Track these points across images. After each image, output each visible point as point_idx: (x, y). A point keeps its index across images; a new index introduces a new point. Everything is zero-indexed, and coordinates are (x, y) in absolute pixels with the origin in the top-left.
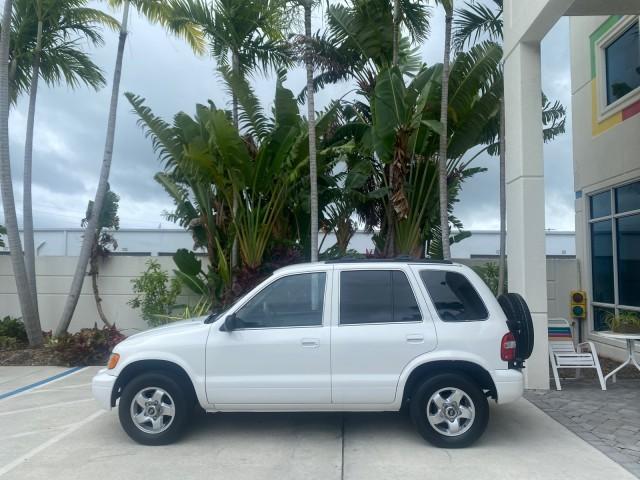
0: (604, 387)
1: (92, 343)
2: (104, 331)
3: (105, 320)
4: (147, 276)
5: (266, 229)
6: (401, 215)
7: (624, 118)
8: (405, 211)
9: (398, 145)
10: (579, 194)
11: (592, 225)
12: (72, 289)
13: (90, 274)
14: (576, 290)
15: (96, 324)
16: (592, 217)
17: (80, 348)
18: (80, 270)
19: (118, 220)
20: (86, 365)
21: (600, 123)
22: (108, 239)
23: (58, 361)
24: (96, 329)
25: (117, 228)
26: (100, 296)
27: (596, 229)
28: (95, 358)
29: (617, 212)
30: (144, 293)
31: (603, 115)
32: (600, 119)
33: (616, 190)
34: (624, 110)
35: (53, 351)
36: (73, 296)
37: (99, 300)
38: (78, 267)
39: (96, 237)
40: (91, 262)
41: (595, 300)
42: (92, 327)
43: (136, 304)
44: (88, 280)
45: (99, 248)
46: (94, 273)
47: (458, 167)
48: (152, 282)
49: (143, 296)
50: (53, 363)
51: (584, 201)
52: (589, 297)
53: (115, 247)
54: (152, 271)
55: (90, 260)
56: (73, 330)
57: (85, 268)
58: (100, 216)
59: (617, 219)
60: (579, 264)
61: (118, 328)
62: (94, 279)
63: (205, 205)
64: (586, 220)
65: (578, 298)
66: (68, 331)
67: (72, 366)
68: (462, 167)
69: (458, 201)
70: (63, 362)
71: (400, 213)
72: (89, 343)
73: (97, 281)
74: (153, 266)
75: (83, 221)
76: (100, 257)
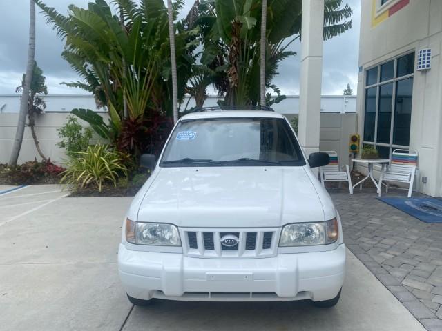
0: (351, 192)
1: (32, 170)
2: (43, 163)
3: (42, 156)
4: (68, 127)
5: (145, 93)
6: (233, 84)
7: (390, 15)
8: (236, 80)
9: (234, 34)
10: (361, 68)
11: (367, 90)
12: (17, 135)
13: (29, 125)
14: (354, 134)
15: (36, 159)
16: (367, 85)
17: (24, 174)
18: (21, 123)
19: (46, 88)
20: (28, 184)
21: (376, 18)
22: (39, 101)
23: (10, 181)
24: (36, 161)
25: (46, 94)
26: (38, 140)
27: (369, 94)
28: (35, 180)
29: (380, 81)
30: (66, 138)
31: (378, 12)
32: (376, 15)
33: (381, 66)
34: (390, 9)
35: (7, 176)
36: (18, 140)
37: (37, 143)
38: (20, 120)
39: (31, 99)
40: (29, 117)
41: (364, 140)
42: (33, 160)
43: (63, 145)
44: (28, 130)
45: (34, 107)
46: (32, 125)
47: (279, 50)
48: (71, 130)
49: (66, 140)
50: (7, 183)
51: (363, 74)
52: (361, 138)
53: (45, 107)
54: (71, 123)
55: (27, 116)
56: (20, 162)
57: (24, 122)
58: (31, 84)
59: (380, 86)
60: (357, 117)
61: (52, 161)
62: (32, 129)
63: (103, 77)
64: (363, 87)
65: (354, 139)
66: (18, 163)
67: (19, 184)
68: (282, 50)
69: (278, 74)
70: (13, 182)
71: (232, 82)
72: (30, 170)
73: (35, 130)
74: (72, 120)
75: (18, 88)
76: (35, 113)
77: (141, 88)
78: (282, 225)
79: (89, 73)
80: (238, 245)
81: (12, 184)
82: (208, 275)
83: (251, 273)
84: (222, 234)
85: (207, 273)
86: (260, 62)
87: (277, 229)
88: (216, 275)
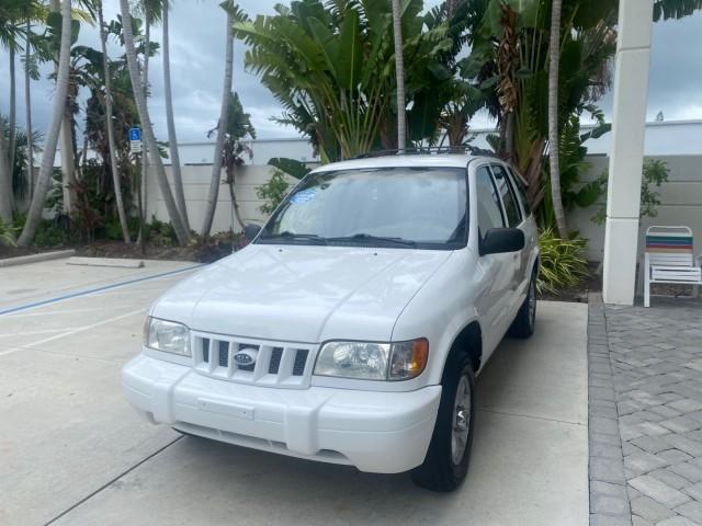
2: (240, 234)
3: (241, 224)
4: (273, 184)
6: (506, 108)
8: (512, 101)
12: (209, 196)
13: (226, 182)
15: (231, 228)
18: (215, 179)
22: (241, 148)
24: (231, 232)
25: (254, 137)
26: (238, 203)
30: (270, 199)
36: (210, 203)
37: (236, 206)
38: (214, 175)
40: (227, 171)
42: (228, 230)
43: (265, 210)
44: (224, 189)
45: (233, 157)
46: (230, 181)
53: (251, 157)
54: (277, 178)
56: (214, 232)
57: (220, 177)
62: (231, 187)
66: (210, 233)
67: (202, 262)
71: (505, 105)
72: (217, 244)
73: (234, 189)
74: (277, 174)
75: (211, 132)
76: (234, 165)
77: (362, 123)
78: (321, 341)
79: (298, 105)
80: (254, 364)
81: (196, 261)
82: (199, 402)
83: (252, 408)
84: (242, 346)
85: (200, 399)
86: (548, 65)
87: (313, 346)
88: (210, 404)
